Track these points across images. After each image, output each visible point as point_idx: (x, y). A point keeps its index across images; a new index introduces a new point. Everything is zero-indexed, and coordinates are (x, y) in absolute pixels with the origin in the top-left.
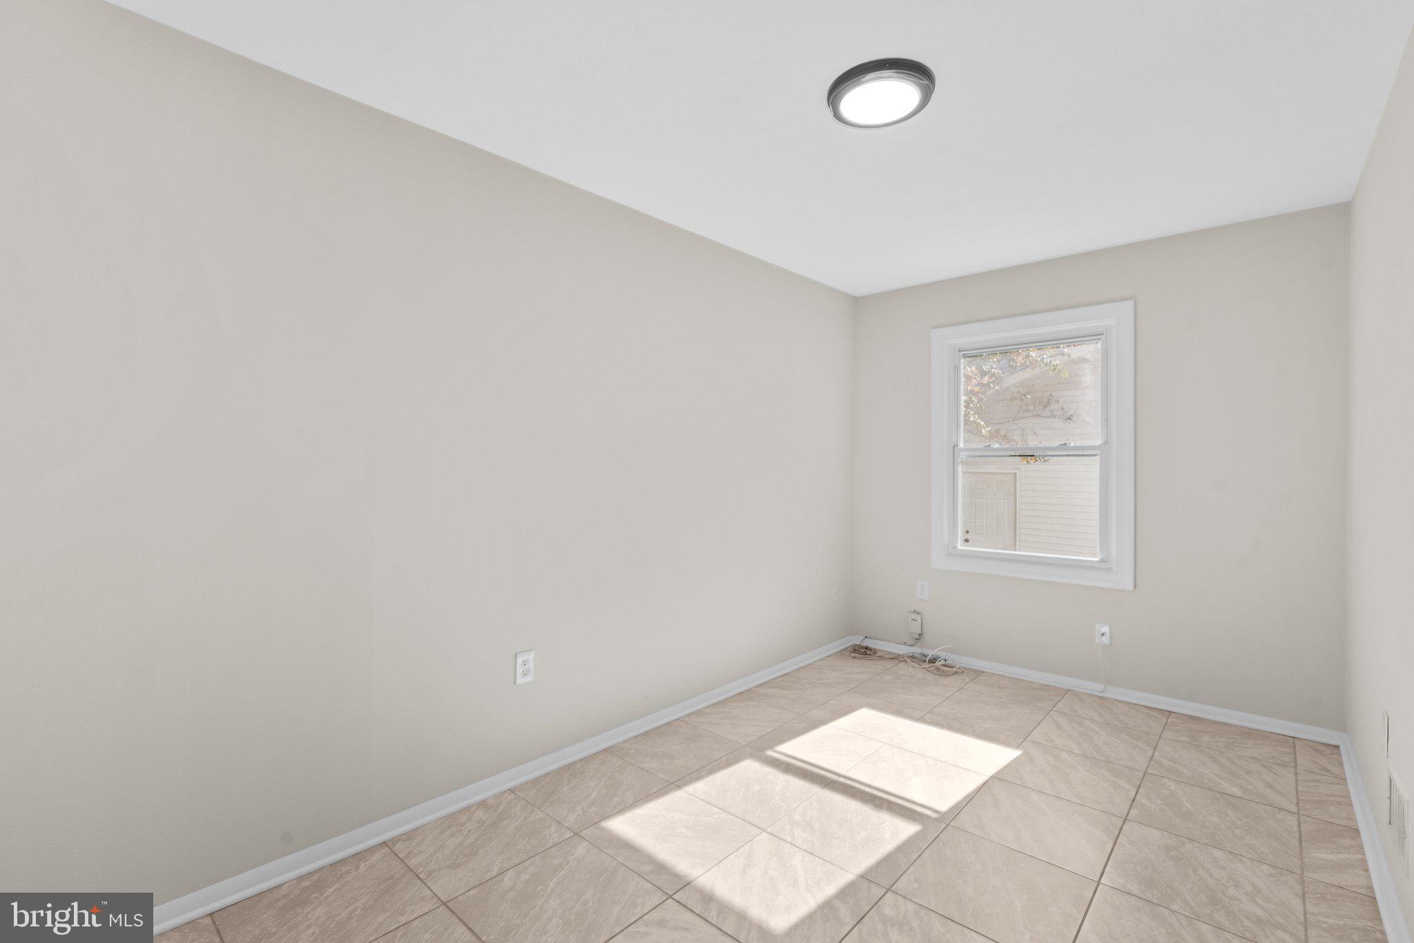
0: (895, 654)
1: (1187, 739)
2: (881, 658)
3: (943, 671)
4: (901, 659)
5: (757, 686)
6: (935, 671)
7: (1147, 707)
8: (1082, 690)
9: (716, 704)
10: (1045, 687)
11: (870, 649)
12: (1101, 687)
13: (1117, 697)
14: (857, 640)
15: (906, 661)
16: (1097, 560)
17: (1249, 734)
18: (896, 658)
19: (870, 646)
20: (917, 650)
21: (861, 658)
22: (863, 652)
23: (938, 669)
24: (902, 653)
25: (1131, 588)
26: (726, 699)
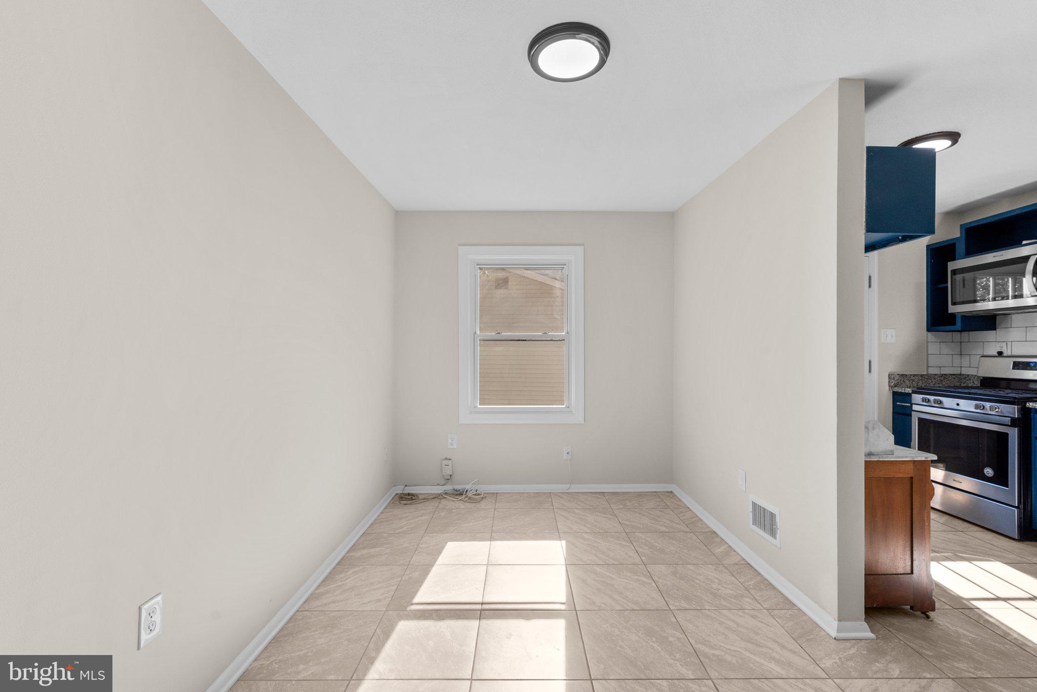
0: (434, 494)
1: (622, 506)
2: (425, 500)
3: (474, 499)
4: (441, 497)
5: (348, 552)
6: (469, 501)
7: (591, 493)
8: (558, 491)
9: (324, 581)
10: (538, 494)
11: (413, 495)
12: (568, 486)
13: (576, 491)
14: (399, 490)
15: (444, 498)
16: (564, 406)
17: (641, 495)
18: (438, 497)
19: (411, 492)
20: (448, 488)
21: (411, 504)
22: (407, 498)
23: (470, 498)
24: (440, 492)
25: (583, 422)
26: (330, 573)
